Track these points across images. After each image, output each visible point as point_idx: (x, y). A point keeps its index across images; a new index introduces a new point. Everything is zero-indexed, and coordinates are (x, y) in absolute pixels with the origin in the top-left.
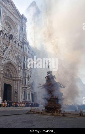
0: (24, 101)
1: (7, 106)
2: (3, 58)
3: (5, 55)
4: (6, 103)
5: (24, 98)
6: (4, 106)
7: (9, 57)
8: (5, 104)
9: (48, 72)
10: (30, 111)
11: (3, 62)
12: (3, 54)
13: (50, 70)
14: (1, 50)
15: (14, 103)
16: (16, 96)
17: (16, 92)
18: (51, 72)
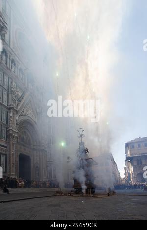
0: (49, 179)
1: (24, 187)
2: (16, 110)
3: (21, 108)
4: (24, 183)
5: (48, 175)
6: (20, 187)
7: (27, 113)
8: (22, 184)
9: (80, 143)
10: (57, 193)
11: (17, 118)
12: (18, 105)
13: (83, 141)
14: (14, 98)
15: (35, 182)
16: (37, 172)
17: (37, 167)
18: (84, 143)
